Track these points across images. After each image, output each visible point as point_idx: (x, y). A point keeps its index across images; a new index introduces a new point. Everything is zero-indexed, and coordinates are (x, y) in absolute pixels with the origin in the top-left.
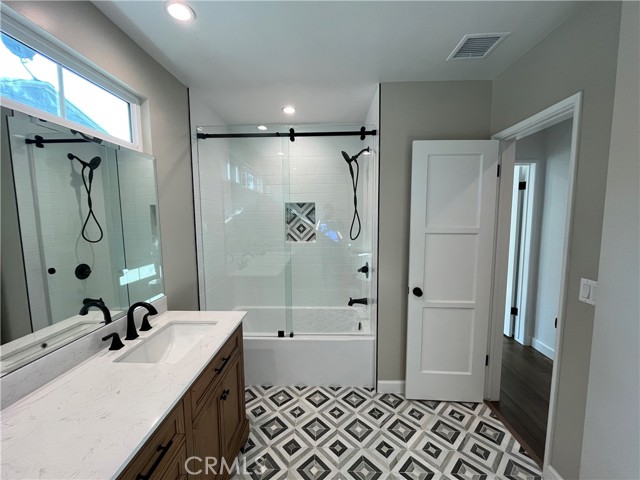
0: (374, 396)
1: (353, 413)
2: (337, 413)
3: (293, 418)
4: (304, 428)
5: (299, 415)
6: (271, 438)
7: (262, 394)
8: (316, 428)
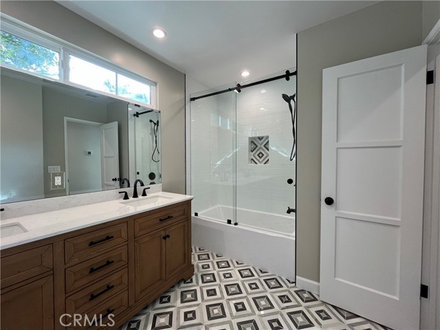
0: (291, 287)
1: (266, 291)
2: (254, 286)
3: (223, 277)
4: (226, 286)
5: (228, 277)
6: (203, 282)
7: (214, 258)
8: (233, 289)
